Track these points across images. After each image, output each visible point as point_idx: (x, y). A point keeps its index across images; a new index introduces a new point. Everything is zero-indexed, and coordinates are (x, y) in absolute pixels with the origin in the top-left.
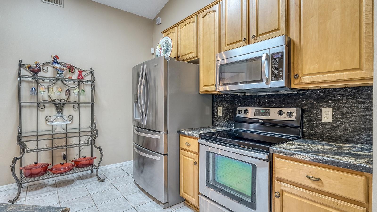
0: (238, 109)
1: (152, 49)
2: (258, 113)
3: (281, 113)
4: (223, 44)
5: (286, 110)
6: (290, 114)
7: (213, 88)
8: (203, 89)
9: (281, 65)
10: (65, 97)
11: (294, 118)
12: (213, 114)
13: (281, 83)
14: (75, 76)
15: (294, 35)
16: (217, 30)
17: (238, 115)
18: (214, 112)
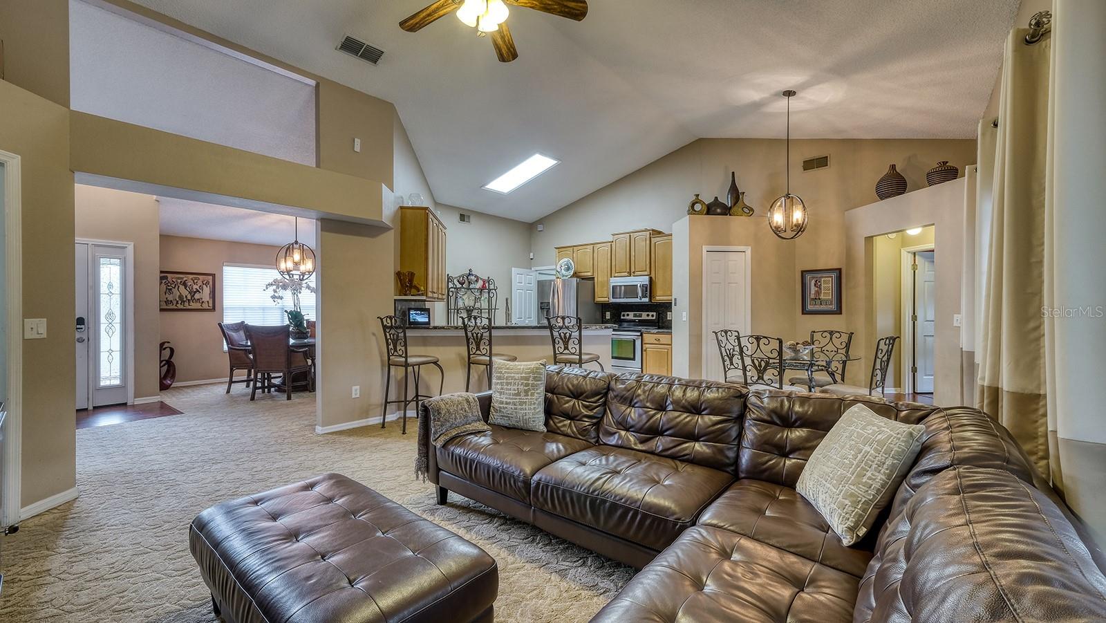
0: (623, 313)
1: (532, 254)
2: (635, 316)
3: (648, 315)
4: (613, 271)
5: (651, 314)
6: (653, 316)
7: (607, 299)
8: (598, 299)
9: (647, 291)
10: (472, 304)
11: (654, 318)
12: (602, 318)
13: (646, 300)
14: (480, 284)
15: (653, 276)
16: (609, 262)
17: (622, 318)
18: (603, 316)
